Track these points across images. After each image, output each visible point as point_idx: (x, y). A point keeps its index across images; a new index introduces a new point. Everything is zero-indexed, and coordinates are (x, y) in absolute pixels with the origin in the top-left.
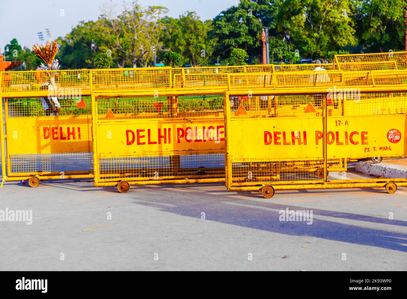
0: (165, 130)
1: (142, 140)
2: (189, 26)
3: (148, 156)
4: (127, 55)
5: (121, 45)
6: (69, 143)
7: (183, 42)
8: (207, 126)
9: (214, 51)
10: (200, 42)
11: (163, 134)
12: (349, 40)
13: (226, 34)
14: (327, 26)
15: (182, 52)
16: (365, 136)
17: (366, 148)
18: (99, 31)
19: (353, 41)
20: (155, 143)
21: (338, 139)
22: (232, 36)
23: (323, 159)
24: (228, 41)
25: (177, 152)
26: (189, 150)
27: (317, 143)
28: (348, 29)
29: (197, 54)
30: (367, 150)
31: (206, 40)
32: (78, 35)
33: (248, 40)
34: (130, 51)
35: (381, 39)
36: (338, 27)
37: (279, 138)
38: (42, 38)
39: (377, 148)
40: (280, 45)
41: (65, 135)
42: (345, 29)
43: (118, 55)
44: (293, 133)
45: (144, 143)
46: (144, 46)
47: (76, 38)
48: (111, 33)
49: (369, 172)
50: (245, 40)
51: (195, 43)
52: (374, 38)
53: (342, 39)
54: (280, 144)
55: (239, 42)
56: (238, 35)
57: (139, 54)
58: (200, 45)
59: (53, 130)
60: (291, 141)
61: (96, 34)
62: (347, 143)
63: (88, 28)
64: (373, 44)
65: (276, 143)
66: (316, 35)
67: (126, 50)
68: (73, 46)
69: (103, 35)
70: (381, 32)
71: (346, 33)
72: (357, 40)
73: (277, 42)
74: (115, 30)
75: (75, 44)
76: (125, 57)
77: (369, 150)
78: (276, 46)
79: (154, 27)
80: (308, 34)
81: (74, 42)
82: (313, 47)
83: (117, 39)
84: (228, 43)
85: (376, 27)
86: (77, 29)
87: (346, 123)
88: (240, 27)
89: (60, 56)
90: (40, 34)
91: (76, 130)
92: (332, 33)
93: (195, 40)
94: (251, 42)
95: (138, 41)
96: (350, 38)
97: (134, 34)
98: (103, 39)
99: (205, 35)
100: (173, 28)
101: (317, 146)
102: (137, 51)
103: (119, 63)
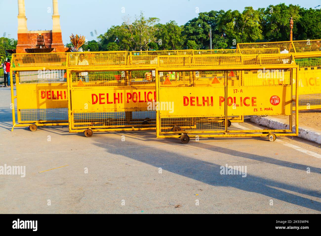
0: (119, 94)
1: (102, 101)
2: (171, 28)
3: (107, 112)
4: (137, 44)
5: (134, 39)
6: (58, 101)
7: (168, 37)
8: (147, 91)
9: (185, 42)
10: (177, 38)
11: (117, 97)
12: (259, 36)
13: (191, 33)
14: (246, 29)
15: (167, 43)
16: (255, 100)
17: (255, 109)
18: (122, 31)
19: (261, 37)
20: (112, 103)
21: (235, 102)
22: (195, 34)
23: (224, 116)
24: (193, 37)
25: (126, 109)
26: (135, 108)
27: (220, 105)
28: (258, 30)
29: (176, 44)
30: (256, 110)
31: (180, 36)
32: (111, 33)
33: (203, 37)
34: (139, 42)
35: (277, 36)
36: (253, 29)
37: (194, 101)
38: (92, 35)
39: (263, 109)
40: (221, 39)
41: (56, 96)
42: (257, 30)
43: (132, 44)
44: (203, 98)
45: (104, 103)
46: (146, 39)
47: (110, 35)
48: (129, 32)
49: (259, 122)
50: (202, 37)
51: (175, 38)
52: (273, 35)
53: (255, 36)
54: (194, 105)
55: (198, 38)
56: (198, 34)
57: (144, 44)
58: (177, 39)
59: (47, 93)
60: (202, 103)
61: (120, 33)
62: (242, 105)
63: (117, 29)
64: (272, 39)
65: (192, 105)
66: (240, 34)
67: (136, 42)
68: (108, 39)
69: (125, 33)
70: (277, 32)
71: (257, 32)
72: (263, 36)
73: (219, 38)
74: (131, 31)
75: (109, 38)
76: (136, 46)
77: (257, 110)
78: (219, 40)
79: (152, 29)
80: (236, 33)
81: (109, 37)
82: (238, 40)
83: (132, 36)
84: (192, 38)
85: (274, 29)
86: (110, 30)
87: (241, 91)
88: (199, 29)
89: (101, 45)
90: (91, 33)
91: (63, 93)
92: (249, 32)
93: (175, 37)
94: (205, 38)
95: (143, 37)
96: (259, 35)
97: (141, 33)
98: (124, 35)
99: (180, 34)
100: (162, 30)
101: (220, 107)
102: (143, 42)
103: (133, 49)
